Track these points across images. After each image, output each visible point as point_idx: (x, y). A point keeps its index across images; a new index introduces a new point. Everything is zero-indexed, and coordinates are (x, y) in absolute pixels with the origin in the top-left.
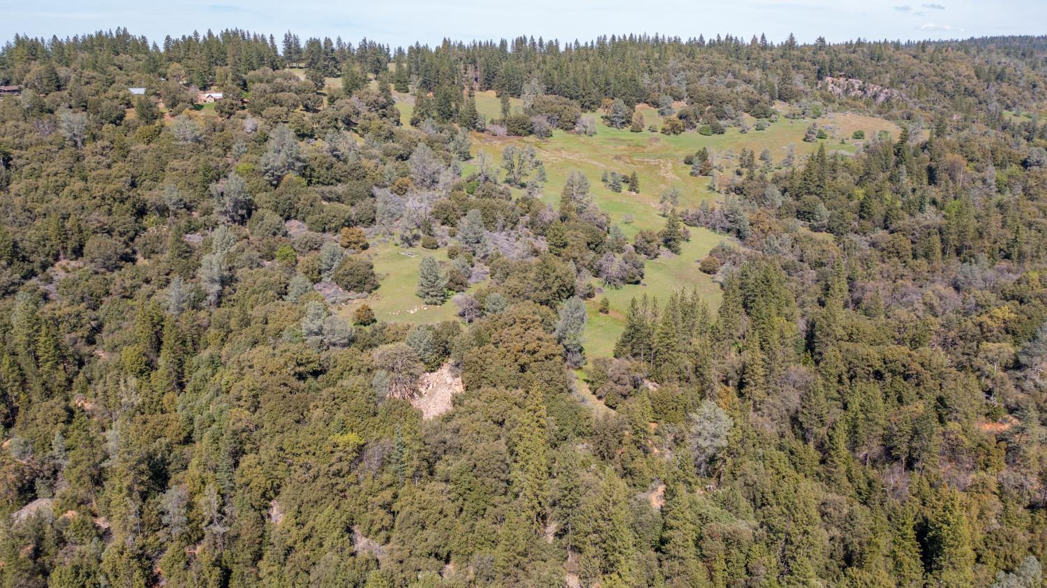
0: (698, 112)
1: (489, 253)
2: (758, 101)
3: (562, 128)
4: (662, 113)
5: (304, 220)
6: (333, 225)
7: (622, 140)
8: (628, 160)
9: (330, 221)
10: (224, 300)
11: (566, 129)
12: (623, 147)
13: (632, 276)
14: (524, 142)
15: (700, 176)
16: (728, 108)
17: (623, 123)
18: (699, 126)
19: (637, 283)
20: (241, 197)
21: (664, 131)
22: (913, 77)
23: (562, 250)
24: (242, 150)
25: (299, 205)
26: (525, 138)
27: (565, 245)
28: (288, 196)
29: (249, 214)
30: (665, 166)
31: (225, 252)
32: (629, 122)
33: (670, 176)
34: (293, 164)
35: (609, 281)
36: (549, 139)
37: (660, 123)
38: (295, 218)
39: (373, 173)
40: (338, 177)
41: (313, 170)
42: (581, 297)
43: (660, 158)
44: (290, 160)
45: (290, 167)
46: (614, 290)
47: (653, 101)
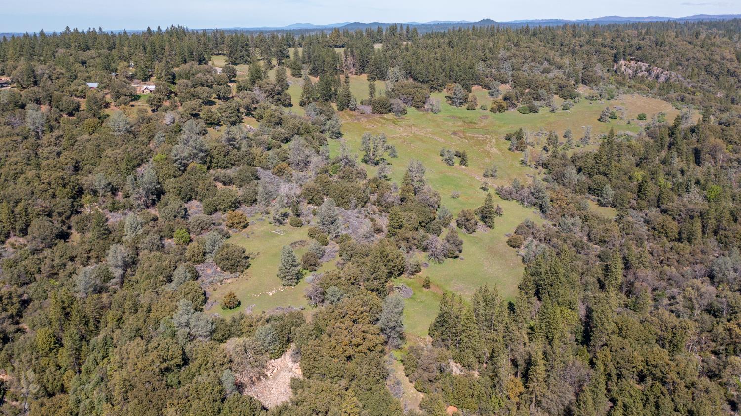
0: (519, 95)
1: (340, 234)
2: (566, 86)
3: (415, 106)
4: (491, 95)
5: (201, 200)
6: (222, 207)
7: (460, 117)
8: (462, 136)
9: (220, 204)
10: (126, 280)
11: (418, 108)
12: (460, 124)
13: (452, 252)
14: (385, 118)
15: (516, 151)
16: (542, 92)
17: (462, 103)
18: (520, 105)
19: (457, 257)
20: (151, 187)
21: (492, 110)
22: (688, 60)
23: (398, 230)
24: (162, 139)
25: (198, 190)
26: (386, 116)
27: (401, 227)
28: (189, 182)
29: (159, 198)
30: (490, 141)
31: (134, 234)
32: (466, 102)
33: (494, 150)
34: (197, 154)
35: (434, 256)
36: (404, 116)
37: (489, 102)
38: (195, 198)
39: (259, 158)
40: (232, 162)
41: (213, 157)
42: (410, 274)
43: (487, 134)
44: (195, 151)
45: (194, 156)
46: (437, 265)
47: (485, 86)
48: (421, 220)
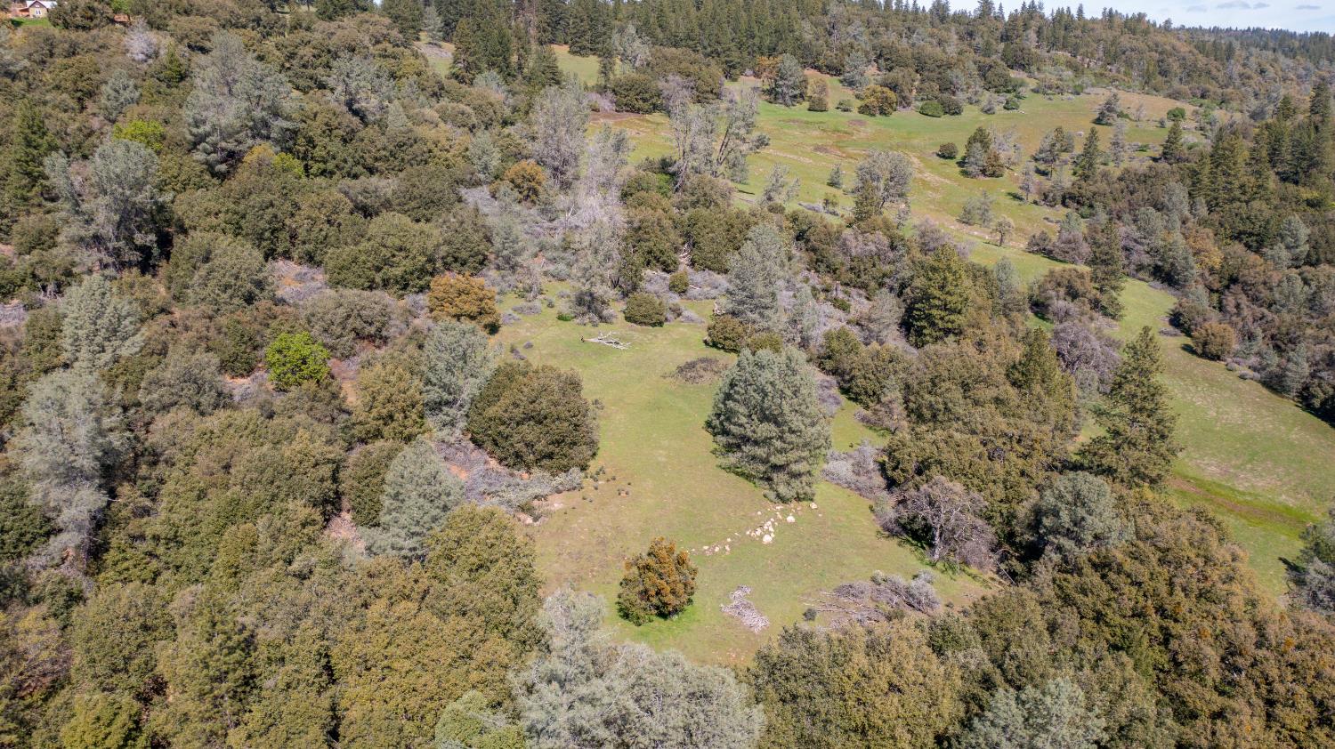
2: (991, 67)
4: (851, 83)
5: (310, 259)
6: (398, 271)
7: (807, 123)
9: (386, 262)
10: (117, 538)
12: (817, 133)
14: (648, 121)
15: (982, 178)
16: (954, 75)
17: (795, 96)
18: (916, 102)
20: (141, 198)
21: (865, 110)
24: (126, 94)
25: (300, 223)
26: (647, 117)
28: (268, 197)
29: (165, 242)
31: (107, 357)
32: (803, 95)
33: (931, 177)
34: (266, 125)
37: (849, 97)
38: (287, 255)
39: (445, 154)
40: (369, 161)
41: (310, 141)
44: (258, 114)
45: (259, 130)
47: (827, 66)
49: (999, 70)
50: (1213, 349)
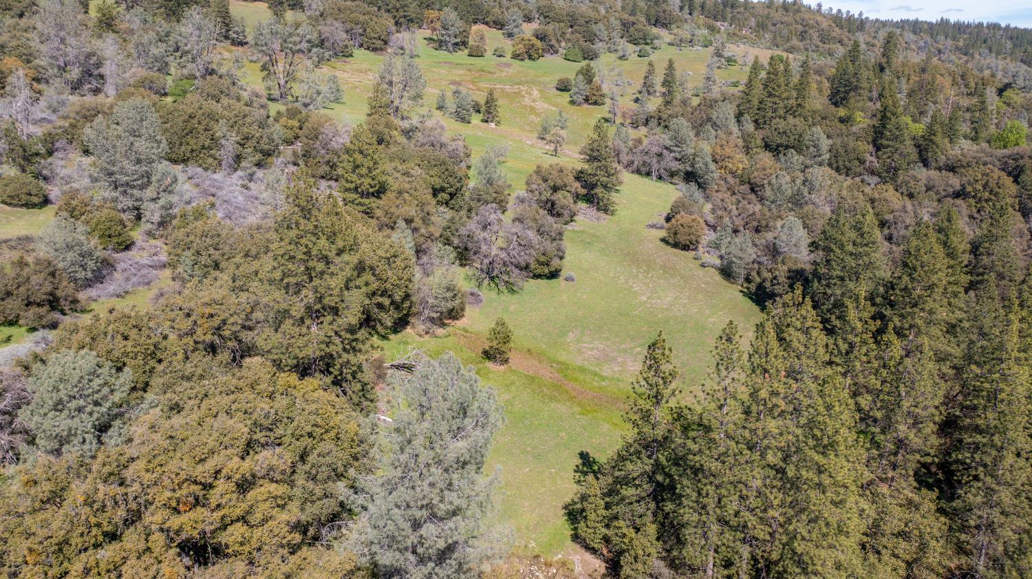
0: (559, 33)
1: (176, 211)
2: (634, 24)
3: (368, 49)
4: (510, 35)
7: (458, 64)
8: (471, 86)
11: (375, 50)
12: (462, 72)
13: (543, 259)
15: (585, 106)
16: (599, 28)
17: (456, 44)
18: (562, 51)
19: (554, 275)
21: (516, 56)
23: (372, 202)
27: (380, 192)
30: (530, 94)
32: (464, 44)
33: (541, 105)
35: (490, 274)
36: (347, 59)
37: (508, 46)
42: (432, 320)
43: (518, 84)
46: (506, 297)
47: (494, 22)
48: (438, 182)
49: (639, 26)
50: (682, 239)
